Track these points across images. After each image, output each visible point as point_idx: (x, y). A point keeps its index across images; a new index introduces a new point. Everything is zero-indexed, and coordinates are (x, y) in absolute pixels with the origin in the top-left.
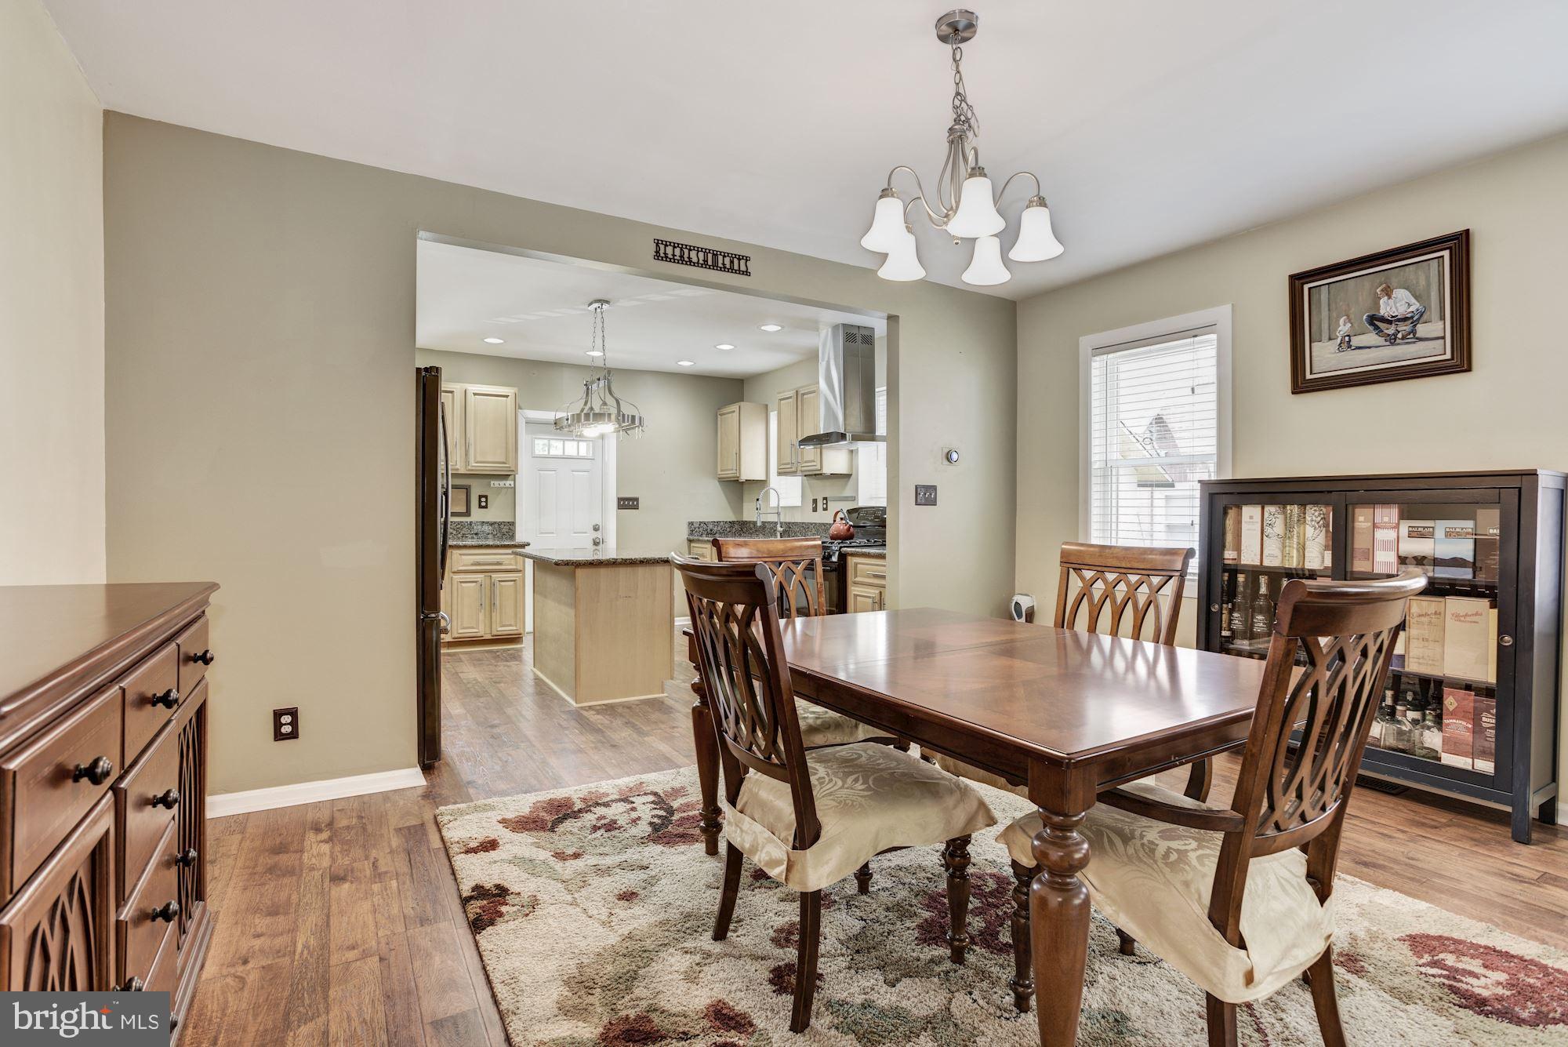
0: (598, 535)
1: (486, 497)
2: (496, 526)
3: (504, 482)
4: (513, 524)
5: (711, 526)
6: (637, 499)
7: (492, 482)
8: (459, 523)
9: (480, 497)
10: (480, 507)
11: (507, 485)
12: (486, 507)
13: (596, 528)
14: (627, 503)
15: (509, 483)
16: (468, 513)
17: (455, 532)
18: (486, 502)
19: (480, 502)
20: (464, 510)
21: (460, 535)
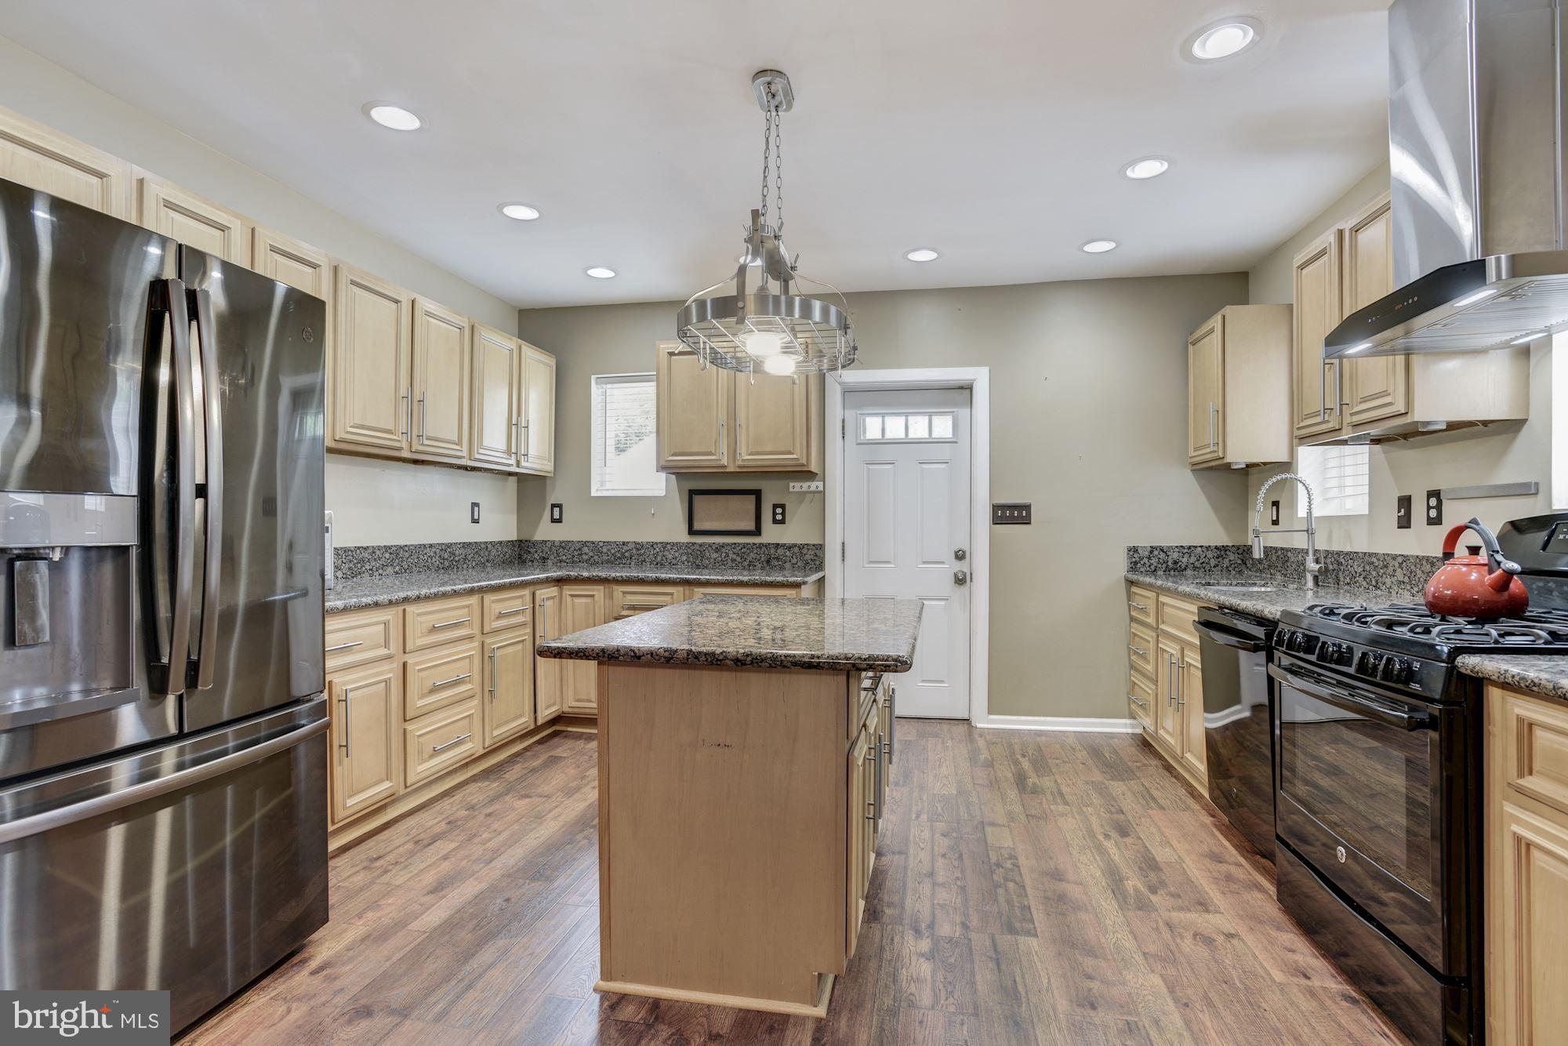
0: (962, 566)
1: (783, 506)
2: (796, 550)
3: (808, 483)
4: (820, 547)
5: (1175, 556)
6: (1027, 507)
7: (791, 484)
8: (745, 545)
9: (775, 506)
10: (775, 521)
11: (813, 488)
12: (782, 522)
13: (960, 556)
14: (1010, 514)
15: (815, 485)
16: (758, 532)
17: (739, 559)
18: (783, 514)
19: (775, 514)
20: (751, 526)
21: (746, 563)
